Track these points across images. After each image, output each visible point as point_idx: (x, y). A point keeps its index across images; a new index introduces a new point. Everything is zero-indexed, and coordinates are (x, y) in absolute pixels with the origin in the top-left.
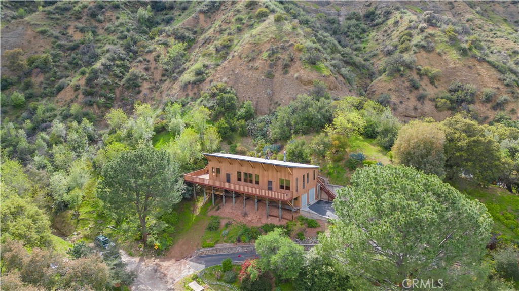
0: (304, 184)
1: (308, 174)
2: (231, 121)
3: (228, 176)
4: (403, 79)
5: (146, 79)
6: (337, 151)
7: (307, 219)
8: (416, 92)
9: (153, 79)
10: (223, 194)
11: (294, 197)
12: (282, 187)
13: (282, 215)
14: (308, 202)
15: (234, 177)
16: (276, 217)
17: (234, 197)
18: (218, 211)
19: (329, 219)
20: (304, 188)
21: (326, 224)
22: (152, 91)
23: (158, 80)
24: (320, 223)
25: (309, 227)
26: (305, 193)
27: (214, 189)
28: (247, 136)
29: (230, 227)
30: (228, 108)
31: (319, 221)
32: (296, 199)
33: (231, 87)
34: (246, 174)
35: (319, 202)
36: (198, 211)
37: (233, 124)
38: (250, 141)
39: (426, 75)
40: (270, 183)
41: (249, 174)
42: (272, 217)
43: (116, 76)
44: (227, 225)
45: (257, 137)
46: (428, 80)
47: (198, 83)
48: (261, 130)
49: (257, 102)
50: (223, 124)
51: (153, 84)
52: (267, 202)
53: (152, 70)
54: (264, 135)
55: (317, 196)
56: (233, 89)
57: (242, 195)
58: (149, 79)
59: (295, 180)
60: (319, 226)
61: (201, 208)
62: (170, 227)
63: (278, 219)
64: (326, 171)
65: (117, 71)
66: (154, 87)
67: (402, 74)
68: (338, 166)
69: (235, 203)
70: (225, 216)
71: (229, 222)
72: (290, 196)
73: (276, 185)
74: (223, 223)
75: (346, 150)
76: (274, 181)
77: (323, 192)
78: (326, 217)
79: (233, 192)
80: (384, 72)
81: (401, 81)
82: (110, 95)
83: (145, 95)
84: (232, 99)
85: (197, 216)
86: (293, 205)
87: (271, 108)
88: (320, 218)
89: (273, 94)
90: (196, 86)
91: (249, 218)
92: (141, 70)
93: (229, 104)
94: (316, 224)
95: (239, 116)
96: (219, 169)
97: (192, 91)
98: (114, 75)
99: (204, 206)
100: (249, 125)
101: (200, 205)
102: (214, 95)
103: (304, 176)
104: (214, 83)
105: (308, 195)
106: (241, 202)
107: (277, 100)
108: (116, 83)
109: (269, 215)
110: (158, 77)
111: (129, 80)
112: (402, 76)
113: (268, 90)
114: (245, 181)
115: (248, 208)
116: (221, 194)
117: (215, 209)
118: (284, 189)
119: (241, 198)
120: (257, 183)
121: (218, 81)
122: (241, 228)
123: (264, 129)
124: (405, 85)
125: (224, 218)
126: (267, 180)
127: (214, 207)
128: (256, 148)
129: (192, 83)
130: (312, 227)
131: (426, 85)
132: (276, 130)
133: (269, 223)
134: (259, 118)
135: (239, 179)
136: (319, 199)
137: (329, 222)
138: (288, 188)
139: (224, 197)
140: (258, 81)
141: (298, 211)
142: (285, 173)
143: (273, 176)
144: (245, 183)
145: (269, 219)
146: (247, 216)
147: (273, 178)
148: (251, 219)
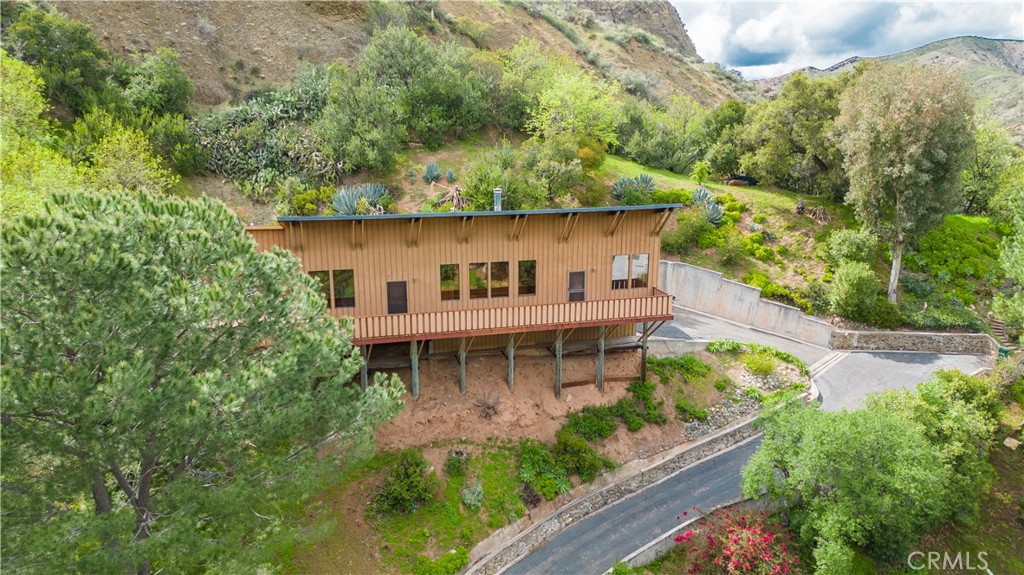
3: (396, 289)
15: (425, 291)
16: (586, 383)
29: (473, 470)
38: (227, 188)
40: (577, 278)
41: (494, 264)
42: (571, 389)
45: (252, 171)
52: (560, 347)
63: (592, 387)
73: (599, 280)
76: (594, 271)
78: (694, 340)
79: (415, 344)
89: (218, 36)
109: (562, 385)
114: (478, 294)
120: (528, 289)
125: (430, 446)
126: (564, 270)
133: (576, 408)
135: (451, 295)
137: (717, 350)
142: (633, 235)
143: (590, 252)
144: (475, 301)
145: (569, 397)
146: (496, 413)
147: (590, 260)
148: (515, 418)
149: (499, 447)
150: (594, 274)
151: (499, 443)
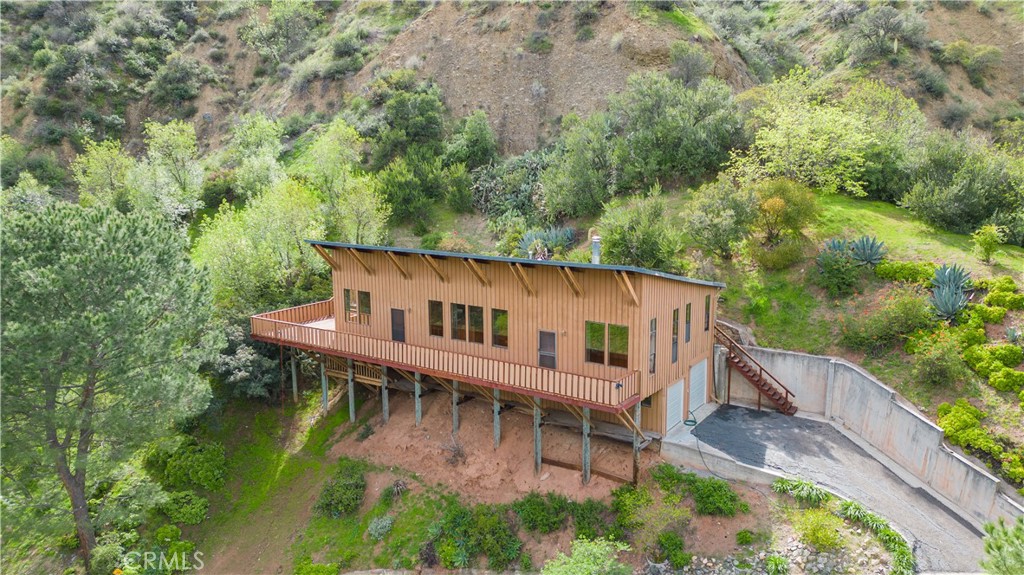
0: (675, 343)
1: (689, 306)
2: (425, 167)
3: (398, 317)
4: (897, 73)
5: (213, 81)
6: (771, 238)
7: (691, 481)
8: (936, 104)
9: (233, 83)
10: (381, 382)
11: (644, 395)
12: (594, 356)
13: (594, 461)
14: (687, 412)
15: (417, 323)
16: (572, 467)
17: (418, 392)
18: (366, 443)
19: (782, 480)
20: (675, 359)
21: (773, 501)
22: (227, 110)
23: (245, 86)
24: (748, 498)
25: (701, 513)
26: (677, 377)
27: (354, 367)
28: (472, 212)
29: (401, 506)
30: (417, 134)
31: (744, 490)
32: (647, 402)
33: (430, 80)
34: (458, 309)
35: (725, 411)
36: (300, 439)
37: (431, 176)
38: (483, 225)
39: (957, 63)
40: (547, 339)
41: (472, 308)
42: (554, 469)
43: (133, 72)
44: (389, 497)
45: (503, 212)
46: (965, 76)
47: (340, 76)
48: (516, 192)
49: (504, 118)
50: (401, 173)
51: (230, 95)
52: (537, 413)
53: (232, 60)
54: (524, 207)
55: (714, 391)
56: (435, 85)
57: (446, 386)
58: (222, 81)
59: (647, 325)
60: (745, 510)
61: (312, 431)
62: (189, 502)
63: (577, 475)
64: (742, 304)
65: (138, 60)
66: (231, 101)
67: (895, 61)
68: (783, 286)
69: (424, 414)
70: (385, 460)
71: (397, 484)
72: (629, 389)
73: (571, 346)
74: (378, 485)
75: (805, 232)
76: (565, 334)
77: (735, 374)
78: (765, 470)
79: (417, 377)
80: (840, 60)
81: (893, 78)
82: (110, 118)
83: (207, 121)
84: (430, 105)
85: (293, 458)
86: (637, 423)
87: (544, 135)
88: (742, 476)
89: (550, 96)
90: (333, 84)
91: (470, 471)
92: (203, 60)
93: (420, 118)
94: (733, 499)
95: (451, 155)
96: (367, 295)
97: (322, 97)
98: (128, 70)
99: (323, 424)
100: (482, 180)
101: (309, 419)
102: (378, 102)
103: (676, 312)
104: (385, 71)
105: (687, 387)
106: (446, 409)
107: (559, 115)
108: (132, 91)
109: (544, 461)
110: (244, 76)
111: (165, 79)
112: (894, 64)
113: (536, 85)
114: (458, 334)
115: (467, 433)
116: (377, 382)
117: (354, 436)
118: (602, 362)
119: (444, 397)
120: (501, 340)
121: (393, 67)
122: (439, 508)
123: (524, 186)
124: (906, 88)
125: (384, 469)
126: (534, 328)
127: (355, 428)
128: (498, 244)
129: (325, 78)
130: (717, 512)
131: (961, 89)
132: (562, 179)
133: (544, 490)
134: (507, 162)
135: (437, 331)
136: (721, 402)
137: (784, 492)
138: (619, 360)
139: (385, 393)
140: (505, 60)
141: (655, 447)
142: (608, 299)
143: (560, 312)
144: (455, 341)
145: (545, 476)
146: (464, 463)
147: (560, 320)
148: (477, 475)
149: (443, 497)
150: (565, 338)
151: (445, 493)
